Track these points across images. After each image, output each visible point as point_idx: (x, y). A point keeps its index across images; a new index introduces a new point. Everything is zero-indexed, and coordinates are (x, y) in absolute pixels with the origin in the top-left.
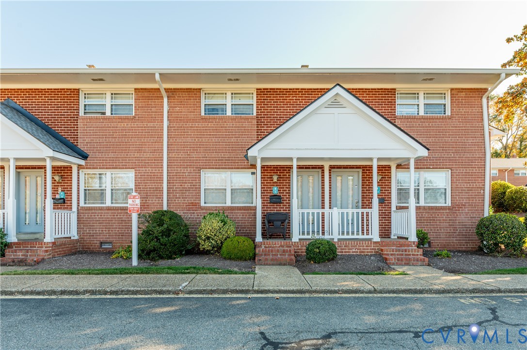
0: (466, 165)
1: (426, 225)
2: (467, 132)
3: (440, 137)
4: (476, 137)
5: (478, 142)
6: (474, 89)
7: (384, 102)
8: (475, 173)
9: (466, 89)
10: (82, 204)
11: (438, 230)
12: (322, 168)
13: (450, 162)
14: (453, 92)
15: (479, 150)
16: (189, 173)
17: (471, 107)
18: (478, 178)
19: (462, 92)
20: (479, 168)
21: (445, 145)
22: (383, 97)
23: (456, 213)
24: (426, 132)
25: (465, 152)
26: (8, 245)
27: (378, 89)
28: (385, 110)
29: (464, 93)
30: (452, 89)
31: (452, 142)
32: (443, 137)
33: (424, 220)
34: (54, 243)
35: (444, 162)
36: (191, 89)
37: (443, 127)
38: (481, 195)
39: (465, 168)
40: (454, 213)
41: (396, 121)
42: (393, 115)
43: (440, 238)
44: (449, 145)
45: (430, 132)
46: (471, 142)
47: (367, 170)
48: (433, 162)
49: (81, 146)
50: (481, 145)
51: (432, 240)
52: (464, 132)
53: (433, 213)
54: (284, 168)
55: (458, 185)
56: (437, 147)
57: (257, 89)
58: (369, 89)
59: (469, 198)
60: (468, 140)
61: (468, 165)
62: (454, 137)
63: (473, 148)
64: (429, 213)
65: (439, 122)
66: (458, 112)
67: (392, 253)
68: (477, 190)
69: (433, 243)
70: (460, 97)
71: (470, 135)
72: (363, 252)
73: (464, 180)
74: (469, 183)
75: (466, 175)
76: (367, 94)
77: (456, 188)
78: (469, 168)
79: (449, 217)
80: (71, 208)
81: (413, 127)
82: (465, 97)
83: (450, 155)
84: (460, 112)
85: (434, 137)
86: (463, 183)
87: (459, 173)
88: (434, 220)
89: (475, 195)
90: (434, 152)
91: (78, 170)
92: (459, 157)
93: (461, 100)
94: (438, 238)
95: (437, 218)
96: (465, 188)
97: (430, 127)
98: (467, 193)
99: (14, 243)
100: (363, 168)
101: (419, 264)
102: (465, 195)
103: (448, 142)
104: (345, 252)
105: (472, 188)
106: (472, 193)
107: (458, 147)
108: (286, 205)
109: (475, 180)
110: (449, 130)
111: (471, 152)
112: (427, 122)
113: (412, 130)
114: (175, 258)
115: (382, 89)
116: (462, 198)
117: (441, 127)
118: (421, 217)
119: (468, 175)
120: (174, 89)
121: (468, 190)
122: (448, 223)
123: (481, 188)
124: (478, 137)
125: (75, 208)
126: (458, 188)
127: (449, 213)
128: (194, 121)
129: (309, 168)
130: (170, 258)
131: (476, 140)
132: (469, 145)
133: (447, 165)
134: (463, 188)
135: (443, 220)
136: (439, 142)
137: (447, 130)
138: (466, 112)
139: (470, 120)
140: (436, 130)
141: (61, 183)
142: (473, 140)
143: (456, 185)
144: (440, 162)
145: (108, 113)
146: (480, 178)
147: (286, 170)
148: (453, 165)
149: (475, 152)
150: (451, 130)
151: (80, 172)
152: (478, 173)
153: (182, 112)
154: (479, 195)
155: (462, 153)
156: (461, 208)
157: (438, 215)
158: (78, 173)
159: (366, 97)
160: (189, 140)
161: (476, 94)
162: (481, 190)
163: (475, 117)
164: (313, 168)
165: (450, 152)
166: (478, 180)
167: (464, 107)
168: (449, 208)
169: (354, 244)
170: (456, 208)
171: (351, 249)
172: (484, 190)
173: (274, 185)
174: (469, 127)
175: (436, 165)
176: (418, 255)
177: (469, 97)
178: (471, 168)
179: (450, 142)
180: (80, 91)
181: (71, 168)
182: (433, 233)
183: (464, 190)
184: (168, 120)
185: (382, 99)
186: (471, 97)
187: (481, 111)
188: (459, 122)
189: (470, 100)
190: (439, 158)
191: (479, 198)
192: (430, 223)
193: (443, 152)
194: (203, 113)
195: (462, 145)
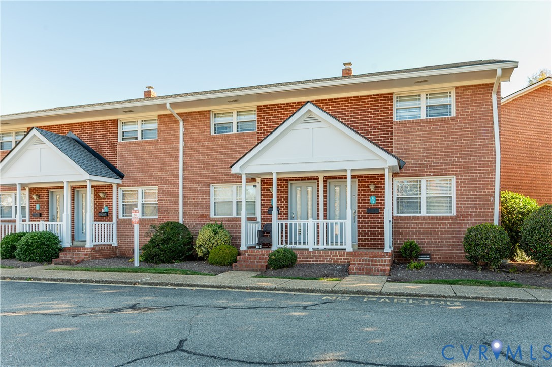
0: (472, 170)
1: (425, 236)
2: (473, 134)
3: (441, 141)
4: (484, 139)
5: (487, 144)
6: (483, 85)
7: (380, 108)
8: (484, 178)
9: (472, 86)
10: (121, 217)
11: (439, 242)
12: (317, 178)
13: (453, 168)
14: (459, 91)
15: (488, 153)
16: (200, 188)
17: (478, 106)
18: (487, 184)
19: (469, 89)
20: (488, 172)
21: (448, 149)
22: (379, 103)
23: (460, 223)
24: (426, 137)
25: (471, 156)
26: (61, 249)
27: (374, 95)
28: (381, 116)
29: (469, 91)
30: (456, 88)
31: (456, 146)
32: (446, 141)
33: (423, 231)
34: (93, 249)
35: (446, 168)
36: (201, 111)
37: (445, 130)
38: (491, 203)
39: (471, 173)
40: (458, 223)
41: (393, 127)
42: (389, 121)
43: (442, 250)
44: (452, 149)
45: (431, 136)
46: (479, 145)
47: (362, 180)
48: (434, 169)
49: (119, 168)
50: (490, 147)
51: (433, 253)
52: (471, 134)
53: (434, 223)
54: (282, 180)
55: (463, 193)
56: (438, 153)
57: (258, 106)
58: (365, 96)
59: (476, 207)
60: (475, 142)
61: (475, 170)
62: (458, 140)
63: (481, 150)
64: (429, 223)
65: (441, 125)
66: (463, 112)
68: (486, 198)
69: (433, 255)
70: (465, 95)
71: (478, 136)
72: (336, 262)
73: (470, 187)
74: (476, 190)
75: (473, 181)
76: (362, 102)
77: (461, 195)
78: (476, 173)
79: (452, 228)
80: (112, 220)
81: (412, 132)
82: (471, 95)
83: (454, 160)
84: (465, 112)
85: (435, 142)
86: (469, 190)
87: (463, 179)
88: (435, 231)
89: (483, 203)
90: (436, 158)
91: (118, 188)
92: (464, 162)
93: (467, 98)
94: (439, 250)
95: (438, 228)
96: (471, 195)
97: (431, 131)
98: (473, 201)
99: (68, 248)
100: (358, 177)
101: (380, 274)
102: (471, 204)
103: (451, 146)
104: (320, 261)
105: (480, 195)
106: (480, 201)
107: (463, 151)
108: (284, 216)
109: (483, 186)
110: (452, 132)
111: (479, 156)
112: (427, 126)
113: (411, 135)
114: (174, 263)
115: (378, 95)
116: (467, 207)
117: (443, 130)
118: (420, 228)
119: (475, 181)
120: (188, 113)
121: (475, 198)
122: (451, 234)
123: (491, 195)
124: (487, 139)
125: (114, 220)
126: (463, 195)
127: (453, 223)
128: (204, 140)
129: (304, 179)
130: (169, 262)
131: (486, 141)
132: (476, 148)
133: (449, 171)
134: (469, 195)
135: (445, 231)
136: (441, 147)
137: (450, 132)
138: (473, 112)
139: (478, 120)
140: (438, 133)
141: (105, 199)
142: (481, 142)
143: (461, 193)
144: (441, 169)
145: (139, 139)
146: (489, 184)
147: (283, 182)
148: (457, 171)
149: (484, 156)
150: (455, 132)
151: (119, 189)
152: (487, 178)
153: (194, 133)
154: (488, 203)
155: (468, 157)
156: (466, 217)
157: (440, 226)
158: (118, 190)
159: (362, 104)
160: (201, 158)
161: (485, 91)
162: (490, 198)
163: (484, 116)
164: (308, 179)
165: (453, 157)
166: (487, 186)
167: (471, 106)
168: (452, 218)
169: (328, 254)
170: (460, 217)
171: (325, 259)
172: (494, 198)
173: (272, 197)
174: (476, 128)
175: (438, 172)
176: (384, 266)
177: (476, 95)
178: (479, 173)
179: (454, 146)
180: (119, 121)
181: (112, 186)
182: (433, 244)
183: (471, 198)
184: (184, 141)
185: (378, 106)
186: (479, 94)
187: (491, 109)
188: (464, 123)
189: (478, 97)
190: (441, 163)
191: (488, 206)
192: (431, 234)
193: (446, 158)
194: (212, 133)
195: (467, 148)
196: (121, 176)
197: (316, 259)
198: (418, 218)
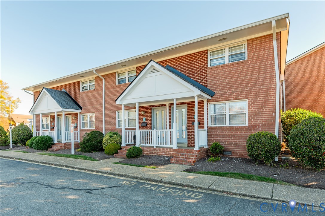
0: (259, 95)
1: (228, 140)
2: (260, 70)
3: (238, 77)
4: (268, 73)
5: (270, 76)
6: (267, 35)
7: (200, 60)
8: (268, 100)
9: (259, 37)
10: (82, 128)
11: (237, 143)
12: (165, 105)
13: (246, 94)
14: (250, 42)
15: (271, 82)
16: (112, 113)
17: (263, 50)
18: (270, 104)
19: (256, 40)
20: (271, 96)
21: (242, 82)
22: (199, 57)
23: (252, 131)
24: (228, 75)
25: (258, 85)
27: (196, 53)
28: (200, 65)
29: (257, 41)
30: (248, 40)
31: (248, 79)
32: (241, 77)
33: (227, 136)
34: (65, 144)
35: (241, 95)
36: (112, 73)
37: (241, 69)
38: (273, 117)
39: (259, 97)
40: (249, 131)
41: (208, 71)
42: (205, 67)
43: (239, 149)
44: (245, 82)
45: (231, 74)
46: (264, 77)
47: (190, 105)
48: (233, 96)
49: (81, 105)
50: (272, 78)
51: (233, 150)
52: (258, 70)
53: (234, 131)
54: (148, 107)
55: (253, 110)
56: (236, 85)
57: (137, 67)
58: (191, 54)
59: (262, 120)
60: (261, 76)
61: (261, 95)
62: (250, 75)
63: (265, 81)
64: (230, 131)
65: (238, 66)
66: (252, 56)
67: (178, 156)
68: (269, 113)
70: (254, 45)
71: (263, 71)
72: (168, 155)
73: (258, 106)
74: (263, 108)
75: (260, 102)
76: (190, 58)
77: (252, 112)
78: (262, 96)
79: (245, 134)
80: (78, 130)
81: (219, 73)
82: (258, 44)
83: (247, 89)
84: (254, 56)
85: (234, 78)
86: (257, 108)
87: (253, 101)
88: (234, 136)
89: (267, 117)
90: (234, 88)
91: (80, 114)
92: (253, 90)
93: (255, 46)
94: (237, 149)
95: (236, 134)
96: (259, 112)
97: (231, 71)
98: (260, 116)
100: (187, 103)
101: (188, 164)
102: (259, 118)
103: (245, 80)
104: (159, 154)
105: (265, 112)
106: (265, 116)
107: (253, 82)
108: (149, 127)
109: (267, 106)
110: (245, 70)
111: (264, 85)
112: (228, 68)
113: (218, 75)
114: (92, 152)
115: (199, 52)
116: (256, 120)
117: (239, 70)
118: (225, 134)
119: (261, 102)
120: (107, 74)
121: (261, 114)
122: (245, 138)
123: (274, 111)
124: (270, 72)
126: (253, 112)
127: (246, 131)
128: (113, 88)
129: (159, 106)
130: (90, 152)
131: (269, 74)
132: (262, 79)
133: (244, 96)
134: (257, 112)
135: (241, 136)
136: (238, 81)
137: (244, 71)
138: (259, 55)
139: (263, 60)
140: (235, 72)
142: (265, 75)
143: (251, 110)
144: (238, 95)
145: (88, 90)
146: (271, 103)
148: (248, 96)
149: (268, 84)
150: (247, 70)
152: (270, 100)
153: (109, 85)
154: (271, 117)
155: (257, 86)
156: (255, 127)
157: (237, 133)
159: (189, 59)
160: (112, 97)
161: (268, 39)
162: (273, 113)
163: (268, 57)
164: (161, 106)
165: (246, 87)
166: (270, 105)
167: (258, 51)
168: (245, 127)
169: (163, 150)
170: (251, 127)
171: (162, 153)
172: (275, 113)
173: (144, 117)
174: (262, 66)
175: (236, 97)
176: (193, 159)
177: (262, 43)
178: (264, 96)
179: (246, 80)
180: (81, 82)
181: (78, 114)
182: (233, 145)
183: (258, 114)
184: (105, 89)
185: (199, 59)
186: (264, 42)
187: (272, 51)
188: (253, 63)
189: (263, 45)
190: (238, 91)
191: (271, 119)
192: (232, 138)
193: (241, 88)
194: (117, 84)
195: (256, 80)
196: (81, 108)
197: (158, 152)
198: (223, 128)
